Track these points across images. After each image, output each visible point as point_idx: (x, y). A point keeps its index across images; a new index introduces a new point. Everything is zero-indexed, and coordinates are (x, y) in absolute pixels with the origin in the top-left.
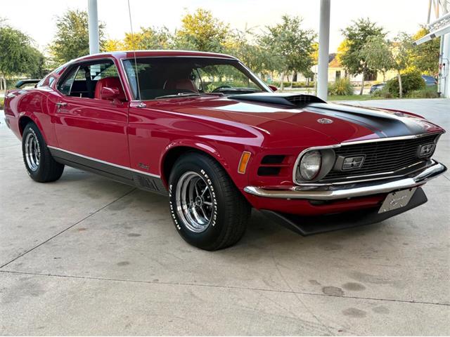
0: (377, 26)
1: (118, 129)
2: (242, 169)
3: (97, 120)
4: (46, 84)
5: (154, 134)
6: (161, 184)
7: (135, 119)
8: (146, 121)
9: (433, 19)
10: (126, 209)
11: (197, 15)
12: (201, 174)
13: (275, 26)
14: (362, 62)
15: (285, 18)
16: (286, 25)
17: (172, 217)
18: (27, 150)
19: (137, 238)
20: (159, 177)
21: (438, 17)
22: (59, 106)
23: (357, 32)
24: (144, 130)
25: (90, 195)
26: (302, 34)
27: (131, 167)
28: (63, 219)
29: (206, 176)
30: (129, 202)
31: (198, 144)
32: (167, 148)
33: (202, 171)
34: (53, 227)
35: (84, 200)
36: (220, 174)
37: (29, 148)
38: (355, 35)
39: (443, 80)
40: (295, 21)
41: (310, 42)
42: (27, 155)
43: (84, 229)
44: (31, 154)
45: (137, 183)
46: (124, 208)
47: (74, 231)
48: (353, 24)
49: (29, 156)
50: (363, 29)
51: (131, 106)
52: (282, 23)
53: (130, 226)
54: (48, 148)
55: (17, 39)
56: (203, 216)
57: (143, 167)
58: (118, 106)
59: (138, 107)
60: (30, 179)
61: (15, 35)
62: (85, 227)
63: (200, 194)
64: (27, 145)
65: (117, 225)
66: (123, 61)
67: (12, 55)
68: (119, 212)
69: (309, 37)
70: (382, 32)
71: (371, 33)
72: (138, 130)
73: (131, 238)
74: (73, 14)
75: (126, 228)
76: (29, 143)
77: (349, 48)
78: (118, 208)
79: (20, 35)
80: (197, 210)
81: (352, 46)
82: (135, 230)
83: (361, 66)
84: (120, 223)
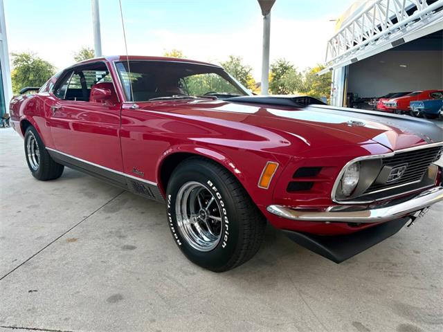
0: (290, 64)
1: (113, 132)
2: (265, 182)
3: (100, 124)
4: (47, 90)
5: (146, 137)
6: (158, 193)
7: (126, 122)
8: (138, 123)
9: (330, 58)
10: (121, 211)
11: (173, 54)
12: (208, 186)
13: (224, 63)
14: (280, 88)
15: (231, 57)
16: (232, 62)
17: (172, 230)
18: (29, 151)
19: (133, 251)
20: (156, 184)
21: (333, 57)
22: (54, 110)
23: (277, 67)
24: (138, 133)
25: (86, 194)
26: (243, 68)
27: (124, 173)
28: (54, 225)
29: (214, 188)
30: (125, 201)
31: (197, 149)
32: (165, 154)
33: (209, 182)
34: (41, 238)
35: (80, 199)
36: (232, 187)
37: (31, 149)
38: (276, 69)
39: (334, 99)
40: (237, 59)
41: (247, 73)
42: (29, 155)
43: (74, 240)
44: (33, 155)
45: (131, 188)
46: (119, 209)
47: (62, 244)
48: (275, 62)
49: (32, 157)
50: (281, 66)
51: (123, 107)
52: (230, 60)
53: (125, 235)
54: (47, 150)
55: (45, 67)
56: (207, 230)
57: (137, 172)
58: (110, 108)
59: (131, 108)
60: (32, 177)
61: (44, 64)
62: (75, 236)
63: (204, 206)
64: (29, 146)
65: (111, 232)
66: (116, 63)
67: (42, 79)
68: (114, 214)
69: (247, 70)
70: (293, 68)
71: (286, 68)
72: (131, 133)
73: (125, 252)
74: (86, 51)
75: (120, 237)
76: (31, 144)
77: (272, 78)
78: (113, 210)
79: (48, 65)
80: (199, 223)
81: (275, 77)
82: (129, 241)
83: (280, 90)
84: (113, 230)
